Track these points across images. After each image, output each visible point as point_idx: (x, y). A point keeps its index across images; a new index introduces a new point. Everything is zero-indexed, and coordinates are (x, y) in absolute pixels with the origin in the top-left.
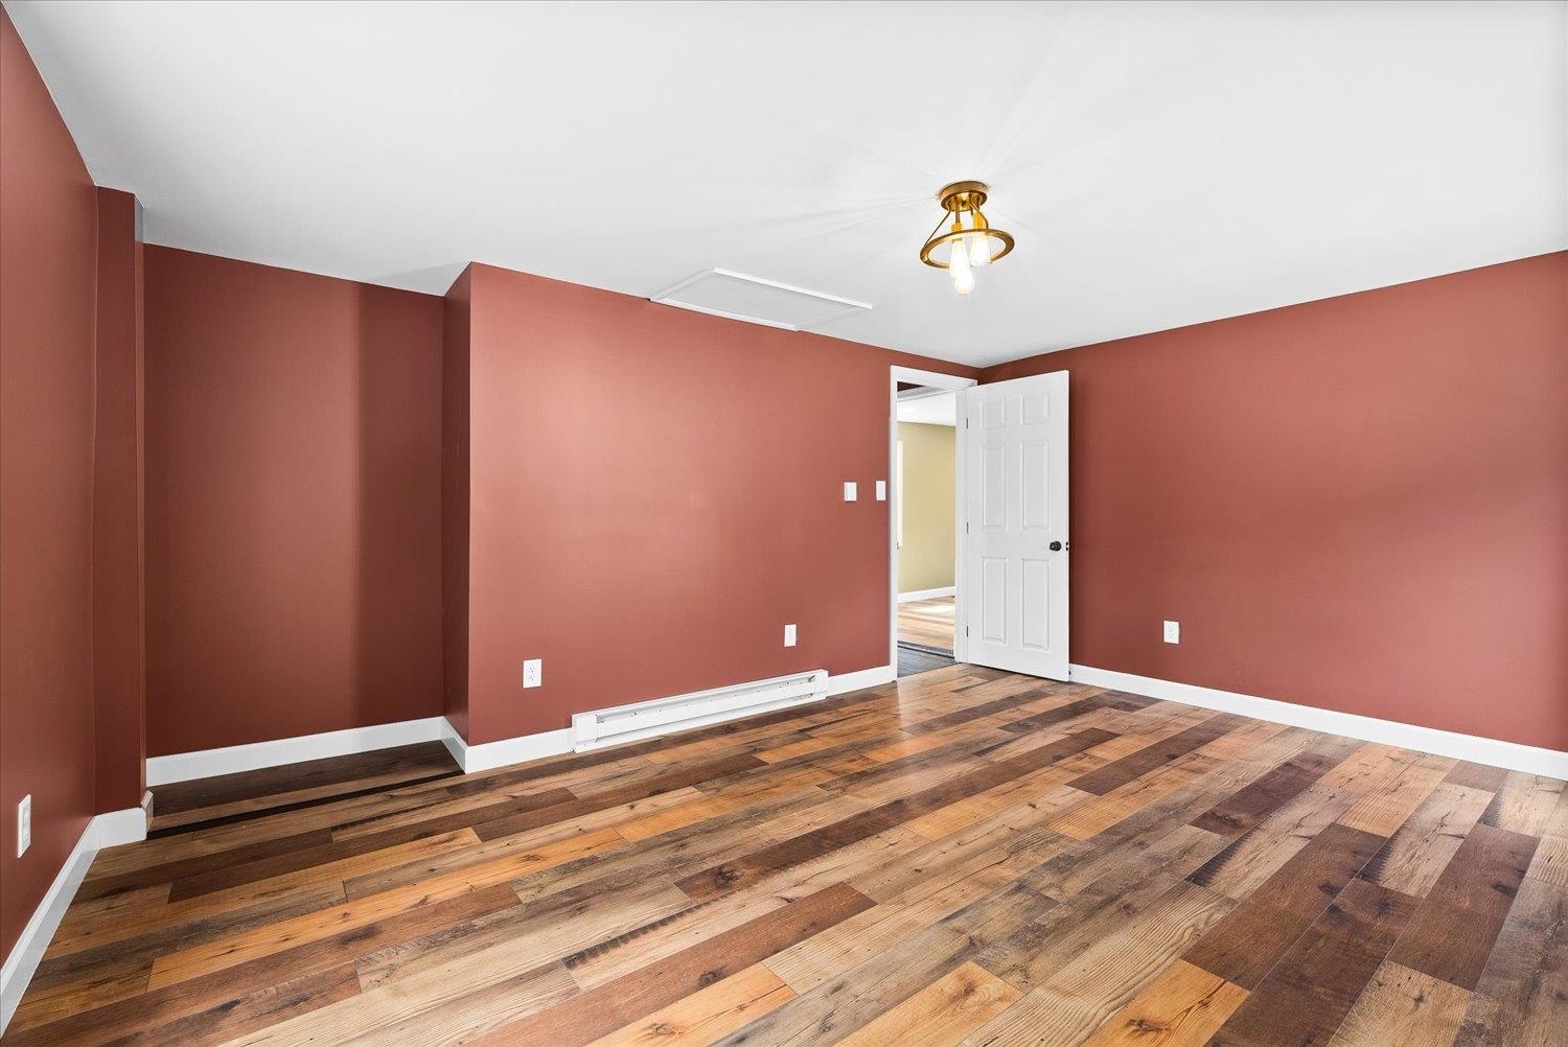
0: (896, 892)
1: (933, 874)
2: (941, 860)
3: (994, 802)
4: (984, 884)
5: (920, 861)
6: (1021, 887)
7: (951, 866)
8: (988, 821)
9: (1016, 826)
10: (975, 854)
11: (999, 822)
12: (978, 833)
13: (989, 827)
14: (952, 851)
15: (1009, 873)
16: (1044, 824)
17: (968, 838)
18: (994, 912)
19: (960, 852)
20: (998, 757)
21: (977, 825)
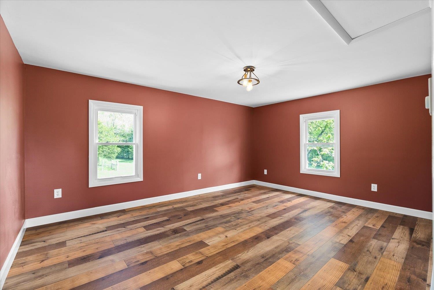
0: (262, 218)
1: (256, 220)
2: (254, 223)
3: (238, 238)
4: (246, 219)
5: (259, 223)
6: (238, 219)
7: (252, 222)
8: (241, 232)
9: (235, 230)
10: (246, 224)
11: (239, 231)
12: (245, 229)
13: (242, 230)
14: (252, 225)
15: (240, 221)
16: (226, 231)
17: (248, 227)
18: (245, 215)
19: (250, 224)
20: (229, 264)
21: (245, 230)
